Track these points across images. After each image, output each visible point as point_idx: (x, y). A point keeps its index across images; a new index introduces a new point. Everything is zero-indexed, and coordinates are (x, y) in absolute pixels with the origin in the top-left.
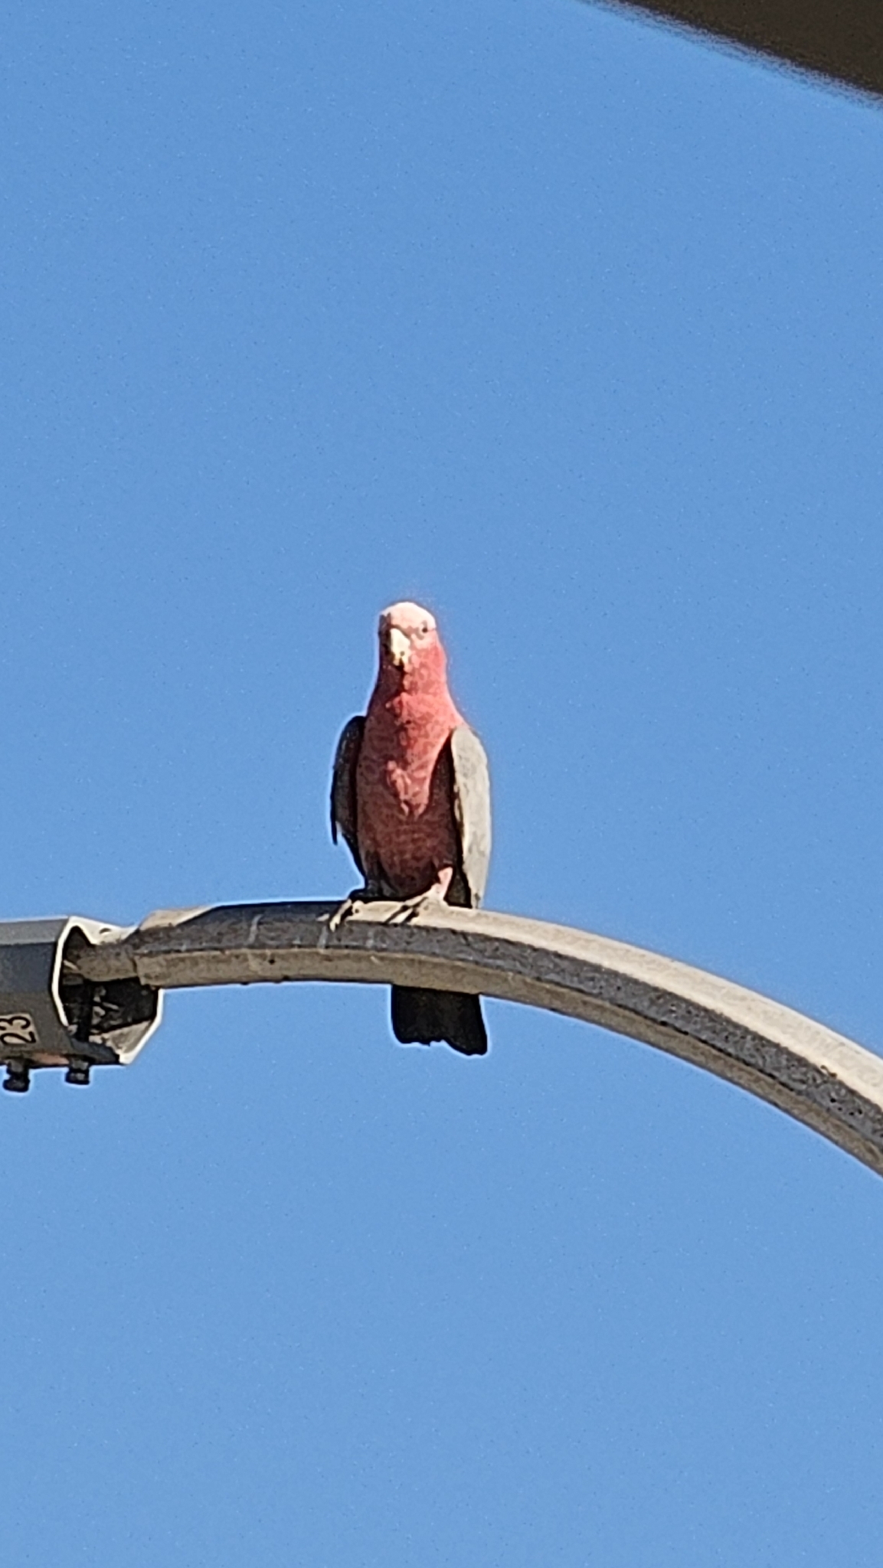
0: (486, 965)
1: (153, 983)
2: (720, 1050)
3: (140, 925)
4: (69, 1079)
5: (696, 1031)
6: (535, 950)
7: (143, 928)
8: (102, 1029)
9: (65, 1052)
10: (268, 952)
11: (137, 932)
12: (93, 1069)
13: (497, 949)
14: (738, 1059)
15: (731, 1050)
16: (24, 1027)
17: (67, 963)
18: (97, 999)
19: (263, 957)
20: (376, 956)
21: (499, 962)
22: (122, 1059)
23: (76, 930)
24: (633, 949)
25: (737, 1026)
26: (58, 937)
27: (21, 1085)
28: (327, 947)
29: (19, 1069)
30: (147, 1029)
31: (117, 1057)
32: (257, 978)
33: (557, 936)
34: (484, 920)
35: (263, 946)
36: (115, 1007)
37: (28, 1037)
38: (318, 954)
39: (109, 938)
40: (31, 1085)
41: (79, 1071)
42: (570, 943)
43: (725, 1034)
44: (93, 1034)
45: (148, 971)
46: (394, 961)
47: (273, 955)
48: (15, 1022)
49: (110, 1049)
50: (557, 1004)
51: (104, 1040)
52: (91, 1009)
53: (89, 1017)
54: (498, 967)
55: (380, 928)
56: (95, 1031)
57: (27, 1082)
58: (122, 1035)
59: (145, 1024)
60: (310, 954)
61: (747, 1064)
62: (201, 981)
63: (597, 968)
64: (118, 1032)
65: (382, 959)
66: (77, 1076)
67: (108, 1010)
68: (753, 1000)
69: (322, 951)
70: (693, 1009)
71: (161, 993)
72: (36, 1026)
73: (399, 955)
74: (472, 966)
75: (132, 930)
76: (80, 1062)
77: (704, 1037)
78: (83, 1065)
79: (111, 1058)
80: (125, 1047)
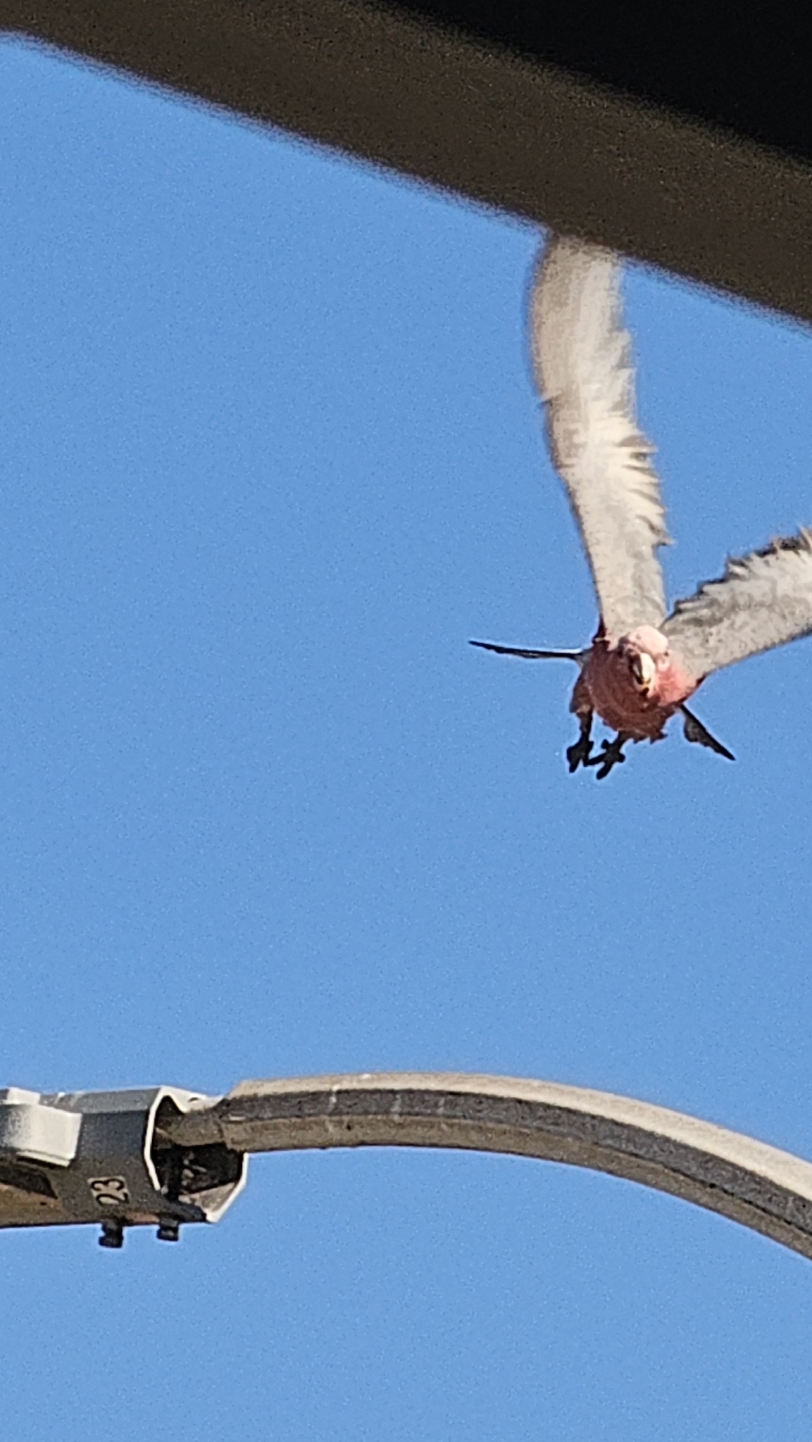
0: (548, 1132)
1: (238, 1148)
2: (764, 1210)
3: (228, 1094)
4: (160, 1236)
5: (743, 1193)
6: (595, 1118)
7: (230, 1097)
8: (190, 1191)
9: (156, 1211)
10: (345, 1119)
11: (223, 1102)
12: (182, 1227)
13: (558, 1117)
15: (774, 1210)
16: (119, 1189)
17: (158, 1130)
18: (186, 1162)
19: (341, 1123)
20: (447, 1124)
21: (561, 1129)
22: (209, 1218)
23: (167, 1100)
24: (684, 1117)
25: (778, 1187)
26: (150, 1106)
27: (114, 1241)
28: (401, 1114)
29: (112, 1225)
30: (231, 1191)
31: (204, 1215)
32: (334, 1143)
33: (614, 1104)
34: (546, 1089)
35: (341, 1114)
36: (203, 1170)
37: (122, 1197)
38: (393, 1121)
39: (197, 1106)
40: (125, 1242)
41: (169, 1228)
42: (625, 1112)
43: (769, 1195)
44: (182, 1194)
45: (233, 1137)
46: (461, 1128)
47: (349, 1121)
48: (111, 1184)
49: (199, 1209)
50: (614, 1167)
51: (193, 1200)
52: (181, 1173)
53: (181, 1180)
54: (559, 1133)
55: (451, 1097)
56: (185, 1192)
57: (121, 1238)
58: (208, 1196)
59: (230, 1186)
60: (385, 1122)
61: (789, 1223)
62: (280, 1146)
63: (652, 1135)
64: (204, 1193)
65: (451, 1126)
66: (169, 1233)
67: (196, 1172)
68: (794, 1164)
69: (396, 1118)
70: (738, 1172)
71: (246, 1156)
72: (130, 1187)
73: (468, 1122)
74: (535, 1132)
75: (219, 1099)
76: (171, 1220)
77: (747, 1197)
78: (174, 1224)
79: (199, 1217)
80: (213, 1205)
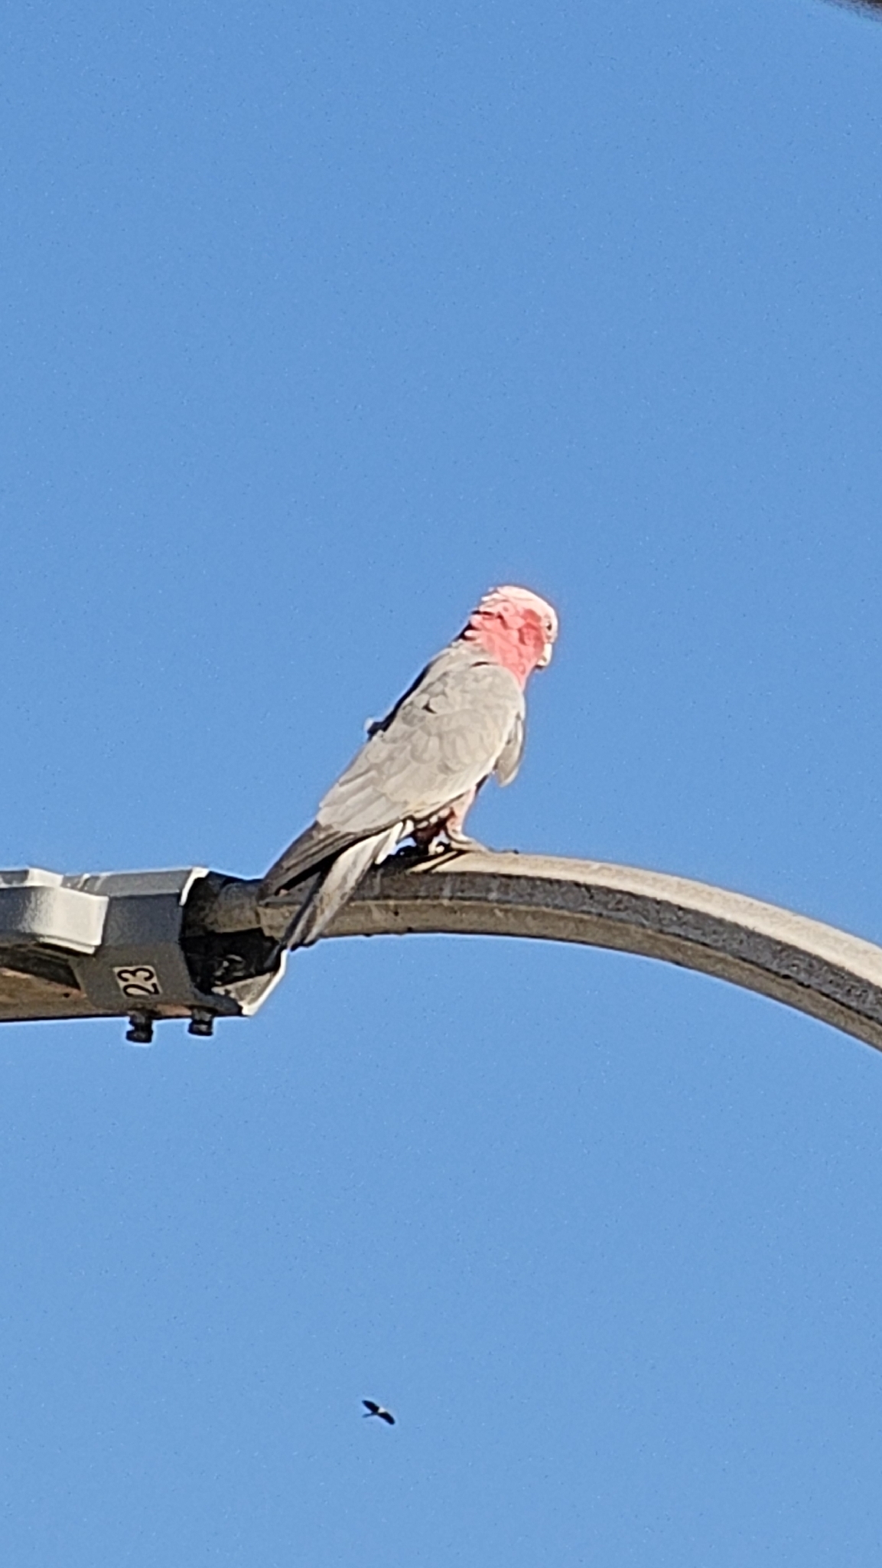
0: (609, 918)
1: (276, 934)
2: (842, 1004)
4: (192, 1031)
5: (820, 985)
6: (659, 903)
8: (226, 980)
9: (188, 1003)
10: (392, 903)
12: (216, 1020)
13: (620, 902)
14: (858, 1012)
15: (853, 1004)
16: (147, 979)
17: (191, 915)
18: (220, 950)
19: (387, 908)
20: (501, 910)
21: (622, 915)
22: (245, 1012)
23: (199, 880)
24: (756, 903)
25: (859, 980)
26: (182, 888)
27: (143, 1036)
28: (451, 898)
29: (142, 1020)
30: (269, 982)
31: (240, 1008)
32: (382, 930)
33: (679, 889)
34: (606, 872)
35: (388, 897)
36: (238, 958)
37: (152, 989)
38: (442, 905)
40: (154, 1037)
41: (202, 1022)
42: (692, 896)
43: (847, 988)
44: (216, 985)
45: (270, 922)
46: (517, 913)
47: (396, 906)
48: (139, 974)
49: (234, 1001)
50: (679, 957)
51: (228, 992)
53: (214, 970)
54: (621, 920)
55: (504, 880)
56: (219, 983)
57: (150, 1032)
58: (244, 987)
59: (267, 976)
60: (434, 906)
61: (870, 1018)
63: (720, 922)
64: (241, 983)
65: (506, 911)
66: (200, 1028)
67: (232, 961)
68: (875, 954)
69: (446, 902)
70: (815, 963)
72: (159, 978)
73: (523, 908)
74: (595, 919)
76: (204, 1013)
77: (824, 990)
78: (207, 1017)
79: (235, 1010)
80: (249, 997)
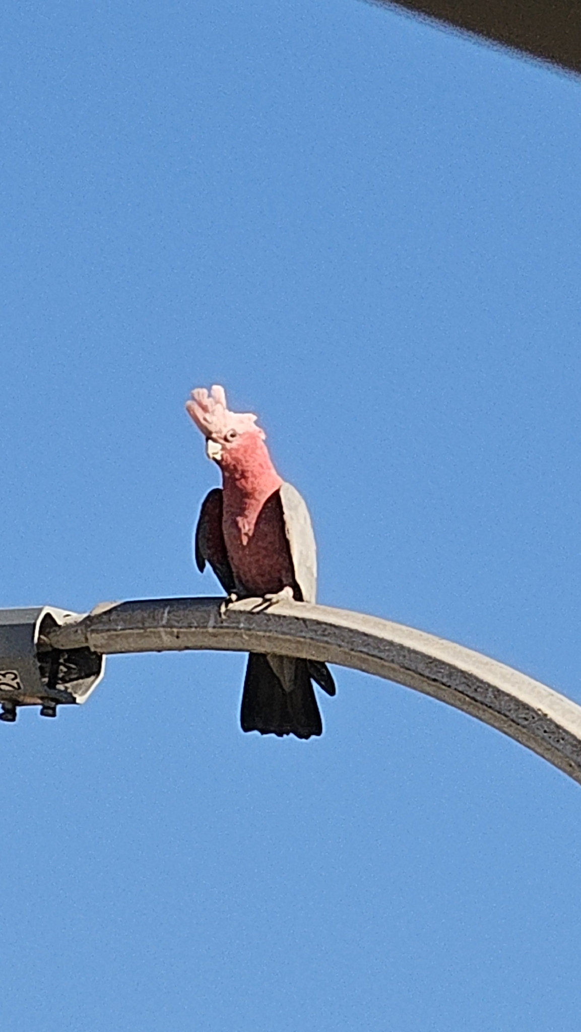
0: (318, 641)
1: (99, 650)
2: (471, 698)
3: (91, 612)
4: (42, 713)
5: (457, 685)
6: (351, 630)
7: (93, 614)
8: (64, 681)
9: (40, 695)
10: (175, 630)
11: (88, 617)
12: (59, 707)
13: (325, 630)
14: (482, 703)
15: (478, 698)
16: (13, 679)
17: (42, 637)
18: (61, 661)
19: (172, 633)
20: (247, 635)
21: (325, 639)
22: (78, 701)
23: (48, 615)
24: (415, 631)
25: (481, 682)
26: (36, 620)
27: (10, 717)
28: (214, 627)
29: (9, 706)
30: (94, 681)
31: (75, 699)
32: (168, 648)
33: (365, 622)
34: (317, 611)
35: (172, 627)
36: (73, 666)
37: (16, 686)
38: (207, 632)
39: (69, 620)
40: (17, 718)
41: (48, 708)
42: (373, 627)
43: (475, 687)
44: (59, 684)
45: (95, 643)
46: (257, 637)
47: (178, 633)
48: (7, 675)
49: (71, 694)
50: (364, 666)
51: (66, 688)
52: (58, 667)
53: (57, 673)
54: (327, 642)
55: (247, 615)
56: (60, 682)
57: (14, 715)
58: (77, 685)
59: (92, 678)
60: (203, 633)
61: (490, 707)
62: (132, 649)
63: (391, 643)
64: (75, 682)
65: (250, 636)
66: (48, 711)
67: (69, 668)
68: (493, 665)
69: (210, 630)
70: (453, 670)
71: (104, 657)
72: (21, 680)
73: (261, 633)
74: (308, 640)
75: (85, 615)
76: (50, 702)
77: (460, 689)
78: (53, 704)
79: (70, 699)
80: (80, 692)
